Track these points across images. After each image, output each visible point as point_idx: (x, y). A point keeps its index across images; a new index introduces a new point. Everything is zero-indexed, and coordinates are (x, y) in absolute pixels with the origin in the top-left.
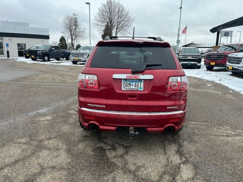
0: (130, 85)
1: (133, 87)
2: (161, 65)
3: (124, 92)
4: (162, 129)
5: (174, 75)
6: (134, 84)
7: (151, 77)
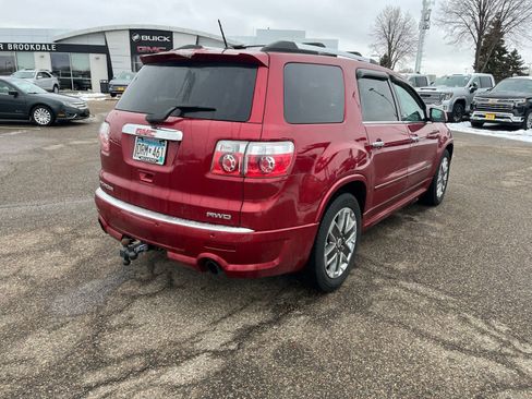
0: (147, 149)
1: (150, 155)
2: (214, 110)
3: (135, 164)
4: (194, 260)
5: (229, 136)
6: (153, 148)
7: (177, 135)
